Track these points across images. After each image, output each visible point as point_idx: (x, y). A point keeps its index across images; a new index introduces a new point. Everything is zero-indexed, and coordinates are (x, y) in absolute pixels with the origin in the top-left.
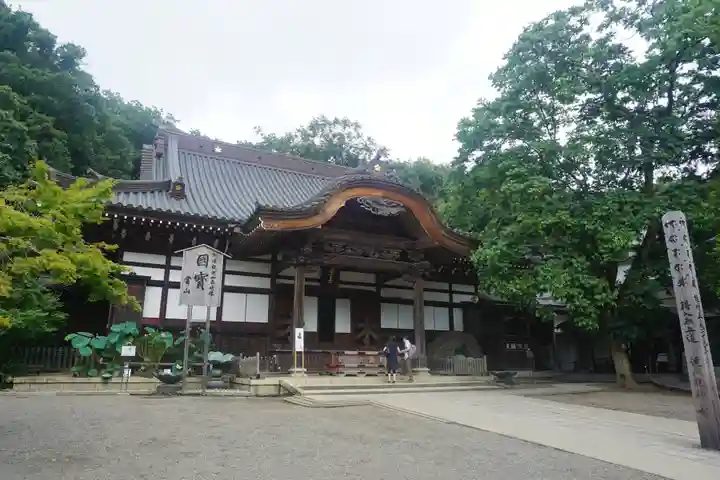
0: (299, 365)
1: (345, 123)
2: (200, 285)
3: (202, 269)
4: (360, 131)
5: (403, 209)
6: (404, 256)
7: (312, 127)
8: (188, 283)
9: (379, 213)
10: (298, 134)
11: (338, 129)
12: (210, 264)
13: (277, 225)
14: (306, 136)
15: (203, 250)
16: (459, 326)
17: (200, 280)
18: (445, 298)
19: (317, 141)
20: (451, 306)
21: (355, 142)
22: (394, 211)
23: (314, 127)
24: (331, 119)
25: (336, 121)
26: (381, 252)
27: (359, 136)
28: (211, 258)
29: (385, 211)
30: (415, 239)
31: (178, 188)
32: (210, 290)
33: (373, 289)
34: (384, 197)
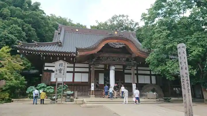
0: (92, 95)
1: (123, 16)
2: (60, 72)
3: (61, 67)
4: (128, 18)
5: (124, 45)
6: (128, 60)
7: (113, 18)
8: (57, 71)
9: (116, 47)
10: (109, 21)
11: (121, 18)
12: (63, 66)
13: (83, 53)
14: (111, 22)
15: (61, 62)
16: (154, 82)
17: (60, 70)
18: (148, 72)
19: (115, 23)
20: (150, 75)
21: (127, 22)
22: (121, 46)
23: (114, 18)
24: (118, 16)
25: (120, 16)
26: (119, 59)
27: (128, 20)
28: (63, 64)
29: (118, 46)
30: (131, 54)
31: (60, 43)
32: (63, 73)
33: (122, 70)
34: (117, 42)
